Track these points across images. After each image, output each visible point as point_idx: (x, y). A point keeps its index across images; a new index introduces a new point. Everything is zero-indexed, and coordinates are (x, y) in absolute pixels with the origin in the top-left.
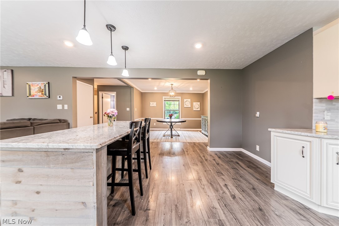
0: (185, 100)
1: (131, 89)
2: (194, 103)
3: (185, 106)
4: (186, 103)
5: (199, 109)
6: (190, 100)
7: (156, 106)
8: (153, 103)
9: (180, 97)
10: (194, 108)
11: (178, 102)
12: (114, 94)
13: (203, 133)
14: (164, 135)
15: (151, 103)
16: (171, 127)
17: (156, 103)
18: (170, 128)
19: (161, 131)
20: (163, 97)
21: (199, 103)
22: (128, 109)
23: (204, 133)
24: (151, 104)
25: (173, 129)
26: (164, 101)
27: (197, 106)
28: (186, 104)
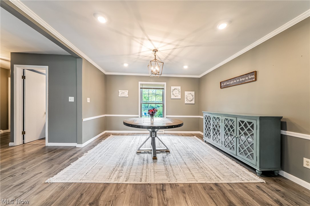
0: (173, 88)
1: (76, 61)
2: (186, 93)
3: (173, 97)
4: (174, 92)
5: (193, 102)
6: (179, 88)
7: (128, 96)
8: (123, 91)
9: (165, 83)
10: (186, 99)
11: (162, 90)
12: (45, 69)
13: (205, 142)
14: (139, 150)
15: (119, 91)
16: (153, 134)
17: (128, 91)
18: (151, 136)
19: (135, 137)
20: (140, 83)
21: (193, 93)
22: (71, 99)
23: (207, 141)
24: (120, 93)
25: (156, 138)
26: (141, 88)
27: (190, 96)
28: (173, 94)
